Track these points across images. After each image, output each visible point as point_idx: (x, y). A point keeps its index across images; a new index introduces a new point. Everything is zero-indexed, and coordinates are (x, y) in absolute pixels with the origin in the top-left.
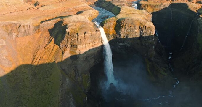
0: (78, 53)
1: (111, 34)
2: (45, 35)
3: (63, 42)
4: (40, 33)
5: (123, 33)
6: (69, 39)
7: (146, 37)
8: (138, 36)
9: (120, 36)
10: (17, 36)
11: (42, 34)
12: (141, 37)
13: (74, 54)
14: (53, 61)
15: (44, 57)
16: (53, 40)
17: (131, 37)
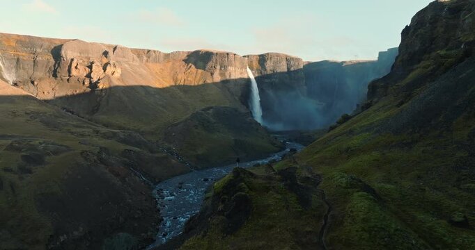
0: (228, 78)
1: (255, 68)
2: (178, 64)
3: (210, 64)
4: (171, 63)
5: (269, 65)
6: (218, 59)
7: (294, 71)
8: (286, 70)
9: (266, 70)
10: (147, 61)
11: (173, 64)
12: (289, 71)
13: (224, 79)
14: (201, 83)
15: (189, 79)
16: (193, 66)
17: (279, 70)
